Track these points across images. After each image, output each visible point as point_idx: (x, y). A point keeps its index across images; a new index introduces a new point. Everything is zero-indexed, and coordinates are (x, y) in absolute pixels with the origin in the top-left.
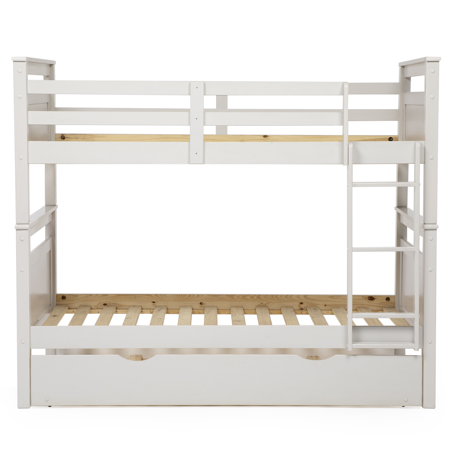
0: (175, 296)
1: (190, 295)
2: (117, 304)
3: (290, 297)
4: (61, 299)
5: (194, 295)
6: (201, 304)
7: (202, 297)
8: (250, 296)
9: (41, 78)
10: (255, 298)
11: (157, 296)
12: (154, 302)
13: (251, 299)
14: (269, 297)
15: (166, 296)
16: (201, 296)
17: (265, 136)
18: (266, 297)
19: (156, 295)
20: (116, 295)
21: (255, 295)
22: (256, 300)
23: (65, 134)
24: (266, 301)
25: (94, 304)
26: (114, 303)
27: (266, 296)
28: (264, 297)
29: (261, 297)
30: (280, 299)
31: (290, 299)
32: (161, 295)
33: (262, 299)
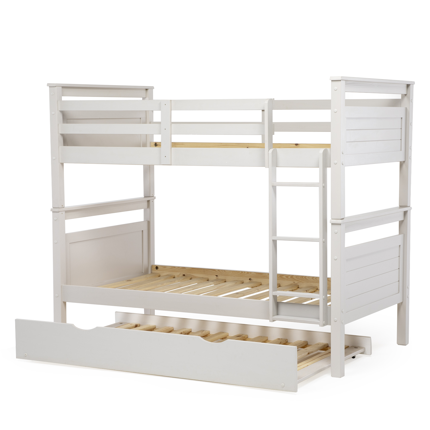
0: (232, 272)
1: (242, 272)
2: (192, 275)
3: (315, 278)
4: (155, 269)
5: (245, 272)
6: (250, 279)
7: (251, 274)
8: (285, 276)
9: (141, 99)
10: (289, 277)
11: (219, 271)
12: (217, 276)
13: (287, 278)
14: (299, 277)
15: (225, 272)
16: (250, 273)
17: (297, 144)
18: (298, 277)
19: (219, 270)
20: (192, 269)
21: (289, 275)
23: (158, 142)
24: (298, 280)
25: (176, 274)
27: (297, 277)
28: (296, 277)
29: (294, 277)
30: (308, 280)
31: (316, 280)
32: (222, 270)
33: (294, 279)
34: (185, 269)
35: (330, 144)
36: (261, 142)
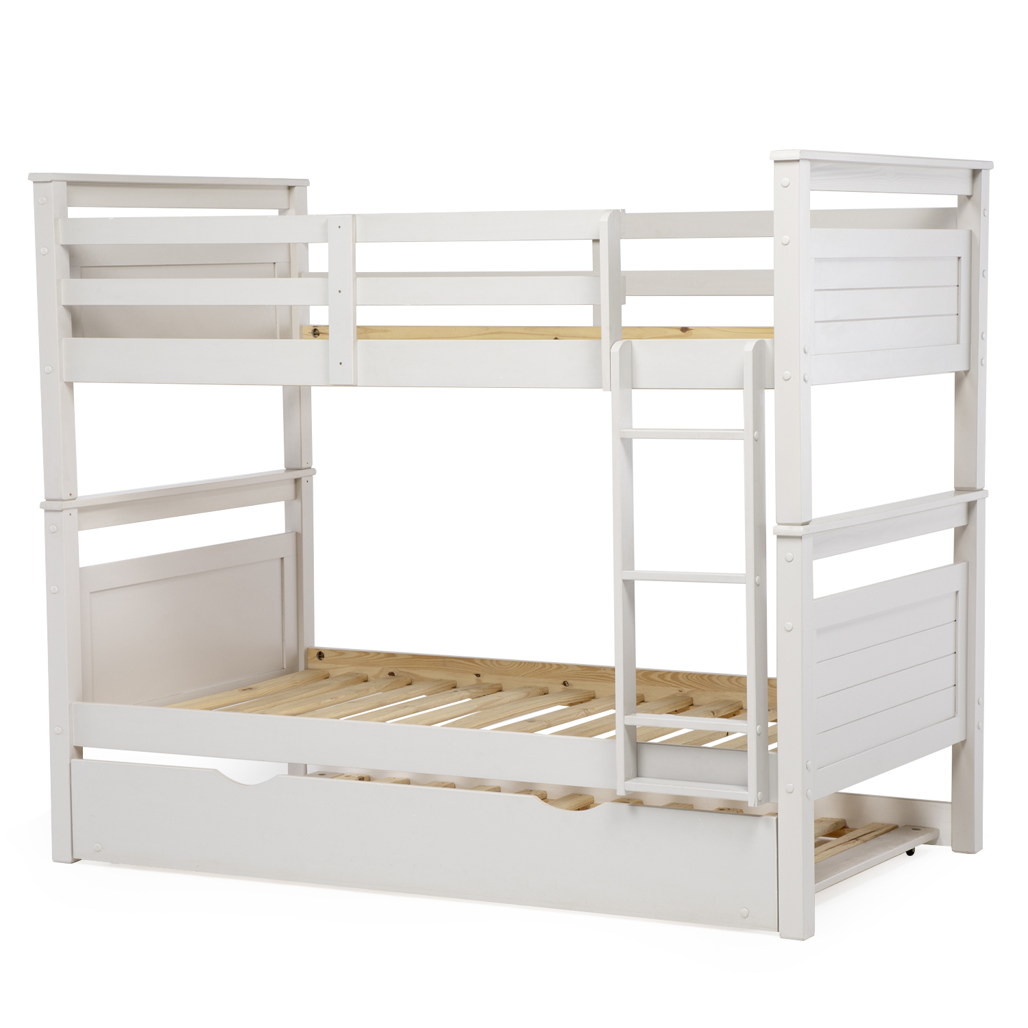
0: (517, 665)
1: (544, 664)
2: (412, 674)
3: (736, 680)
4: (317, 659)
5: (551, 665)
6: (564, 684)
7: (568, 670)
8: (657, 673)
9: (275, 212)
10: (668, 678)
11: (484, 663)
12: (478, 675)
13: (661, 680)
14: (694, 677)
15: (500, 665)
16: (564, 668)
17: (684, 329)
18: (689, 677)
19: (482, 660)
20: (411, 657)
21: (668, 672)
22: (670, 683)
23: (320, 326)
24: (690, 686)
25: (370, 672)
26: (409, 673)
27: (688, 675)
28: (685, 677)
29: (680, 677)
30: (716, 683)
31: (737, 684)
32: (491, 661)
33: (681, 682)
34: (397, 658)
35: (773, 328)
36: (591, 324)
